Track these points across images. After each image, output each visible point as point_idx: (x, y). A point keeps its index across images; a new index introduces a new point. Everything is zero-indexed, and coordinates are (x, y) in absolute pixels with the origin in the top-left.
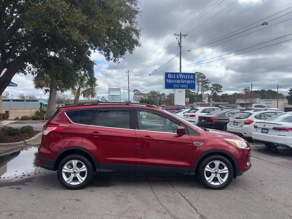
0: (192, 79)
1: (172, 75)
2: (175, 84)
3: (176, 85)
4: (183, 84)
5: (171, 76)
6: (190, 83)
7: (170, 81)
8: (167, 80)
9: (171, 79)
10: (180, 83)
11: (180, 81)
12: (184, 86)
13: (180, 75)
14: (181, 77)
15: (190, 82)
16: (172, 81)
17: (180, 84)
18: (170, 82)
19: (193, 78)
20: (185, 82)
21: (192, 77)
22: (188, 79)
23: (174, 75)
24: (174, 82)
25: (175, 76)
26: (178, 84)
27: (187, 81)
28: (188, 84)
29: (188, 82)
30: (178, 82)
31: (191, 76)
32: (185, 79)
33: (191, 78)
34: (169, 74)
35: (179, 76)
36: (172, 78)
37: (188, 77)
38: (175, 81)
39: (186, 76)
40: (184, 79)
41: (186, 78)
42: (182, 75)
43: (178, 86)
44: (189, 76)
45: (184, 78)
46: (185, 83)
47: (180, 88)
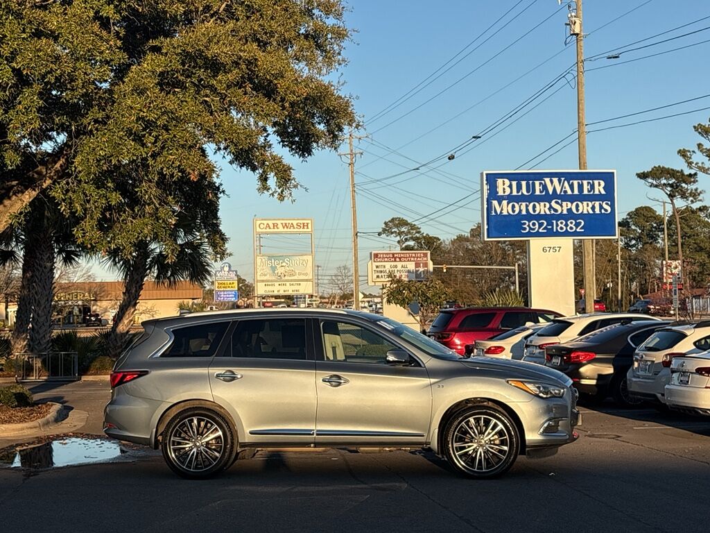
0: (599, 197)
1: (514, 183)
2: (529, 217)
3: (534, 224)
4: (561, 217)
5: (510, 186)
6: (591, 212)
7: (506, 209)
8: (495, 203)
9: (511, 198)
10: (548, 212)
11: (551, 207)
12: (566, 225)
13: (547, 180)
14: (555, 189)
15: (593, 208)
16: (513, 207)
17: (549, 218)
18: (505, 213)
19: (603, 192)
20: (570, 210)
21: (599, 187)
22: (581, 198)
23: (524, 183)
24: (524, 212)
25: (528, 185)
26: (539, 217)
27: (577, 205)
28: (582, 216)
29: (585, 208)
30: (542, 208)
31: (596, 182)
32: (572, 199)
33: (597, 192)
34: (500, 181)
35: (545, 187)
36: (515, 193)
37: (581, 187)
38: (527, 206)
39: (575, 183)
40: (565, 197)
41: (576, 192)
42: (555, 180)
43: (541, 225)
44: (585, 182)
45: (565, 192)
46: (570, 215)
47: (550, 233)
